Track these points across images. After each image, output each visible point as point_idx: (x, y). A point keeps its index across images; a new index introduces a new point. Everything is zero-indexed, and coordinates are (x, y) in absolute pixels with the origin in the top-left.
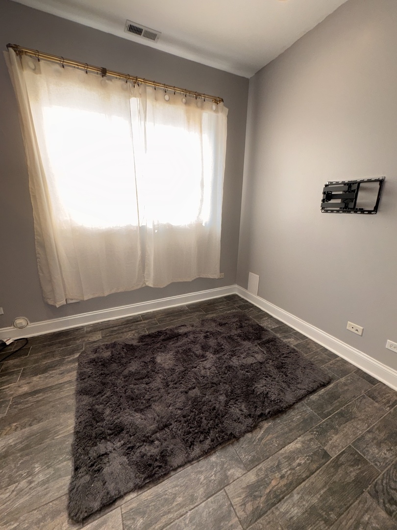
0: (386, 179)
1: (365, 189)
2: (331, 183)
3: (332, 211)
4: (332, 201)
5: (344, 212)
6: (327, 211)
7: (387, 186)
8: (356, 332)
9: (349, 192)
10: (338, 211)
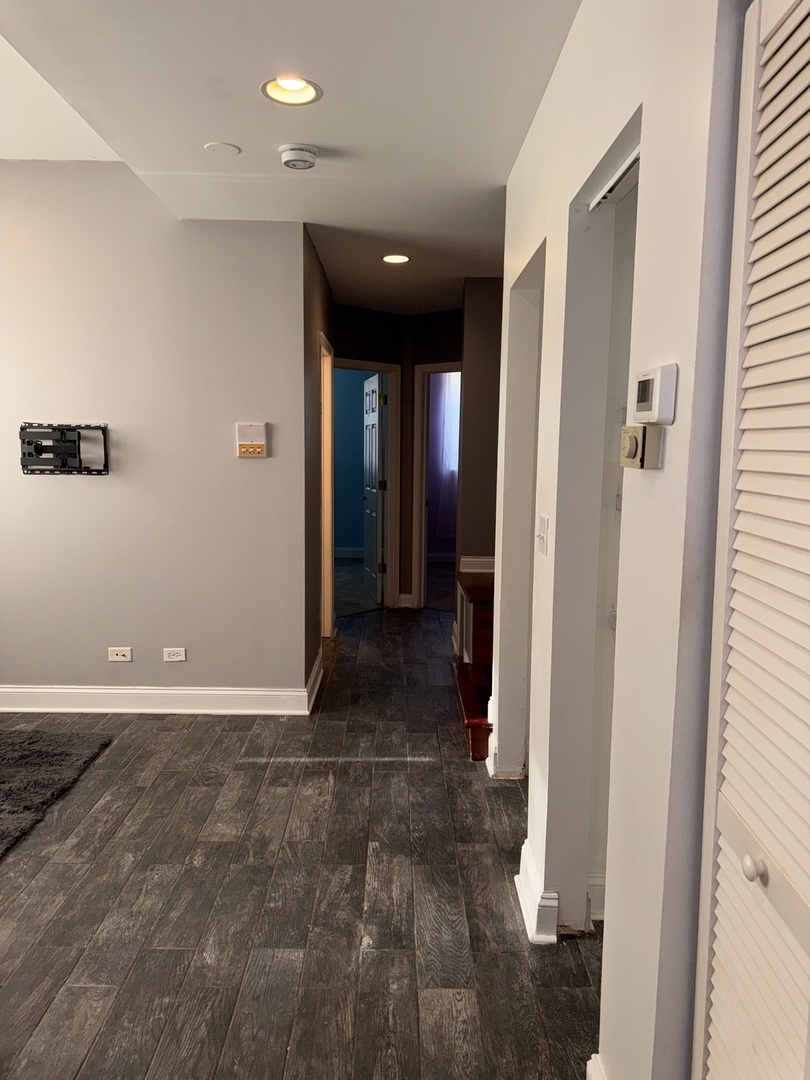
0: (109, 427)
1: (87, 439)
2: (31, 425)
3: (42, 472)
4: (44, 456)
5: (62, 472)
6: (33, 472)
7: (113, 436)
8: (123, 659)
9: (63, 442)
10: (52, 472)
